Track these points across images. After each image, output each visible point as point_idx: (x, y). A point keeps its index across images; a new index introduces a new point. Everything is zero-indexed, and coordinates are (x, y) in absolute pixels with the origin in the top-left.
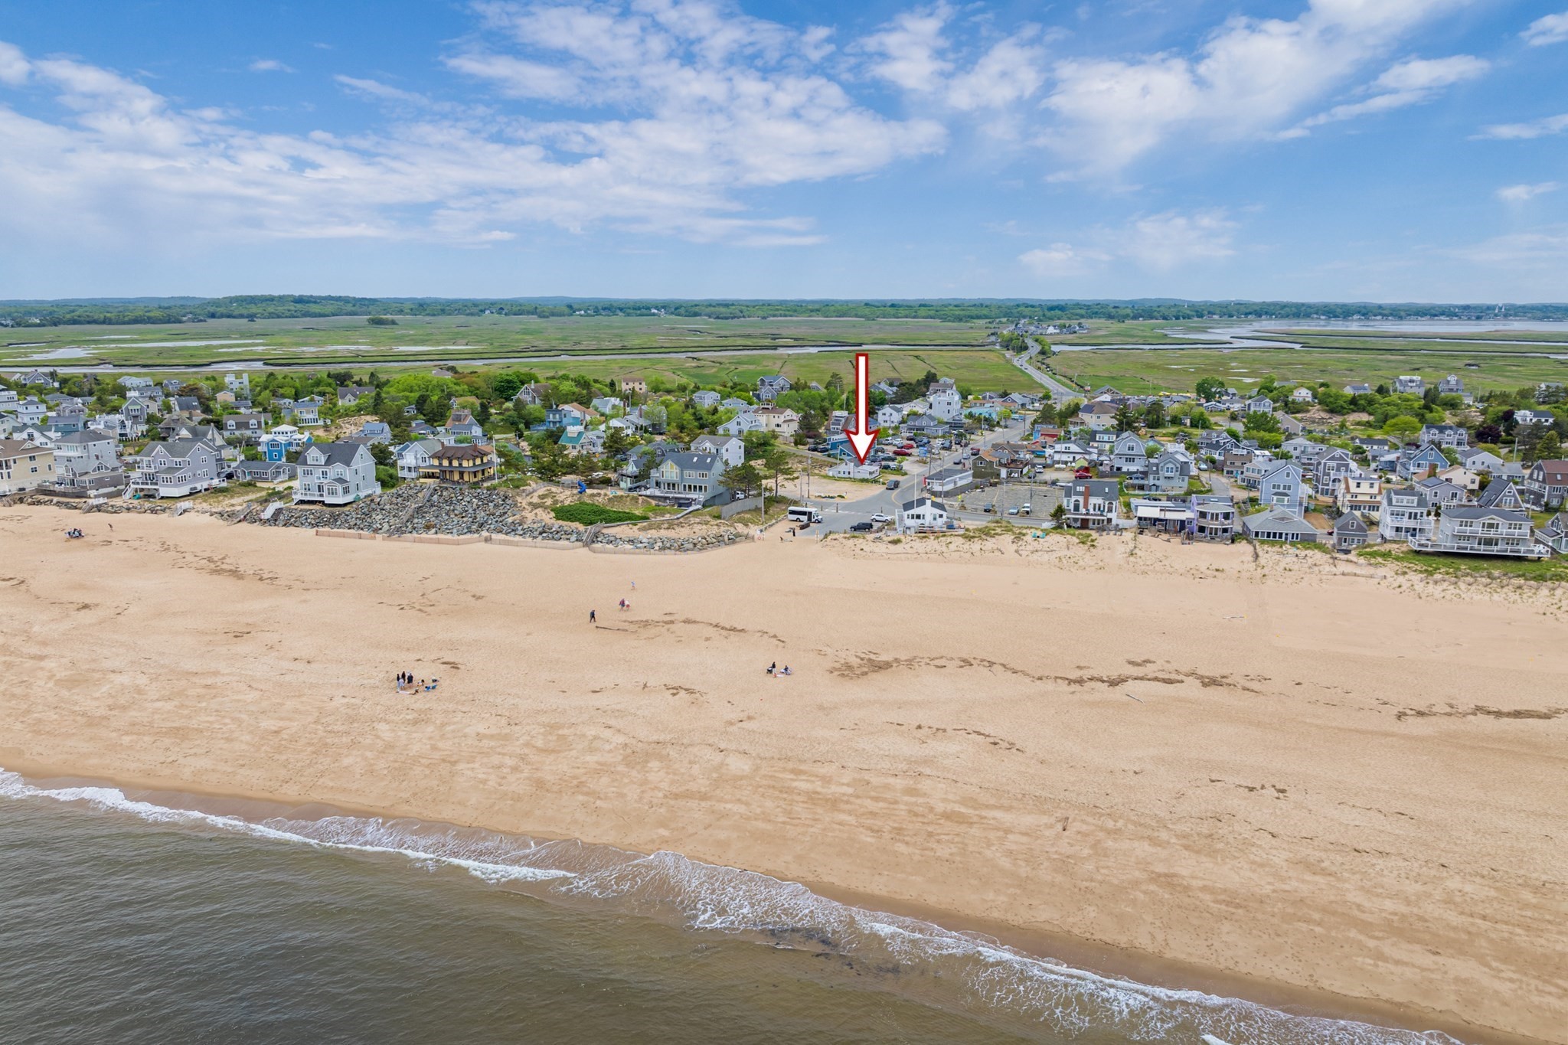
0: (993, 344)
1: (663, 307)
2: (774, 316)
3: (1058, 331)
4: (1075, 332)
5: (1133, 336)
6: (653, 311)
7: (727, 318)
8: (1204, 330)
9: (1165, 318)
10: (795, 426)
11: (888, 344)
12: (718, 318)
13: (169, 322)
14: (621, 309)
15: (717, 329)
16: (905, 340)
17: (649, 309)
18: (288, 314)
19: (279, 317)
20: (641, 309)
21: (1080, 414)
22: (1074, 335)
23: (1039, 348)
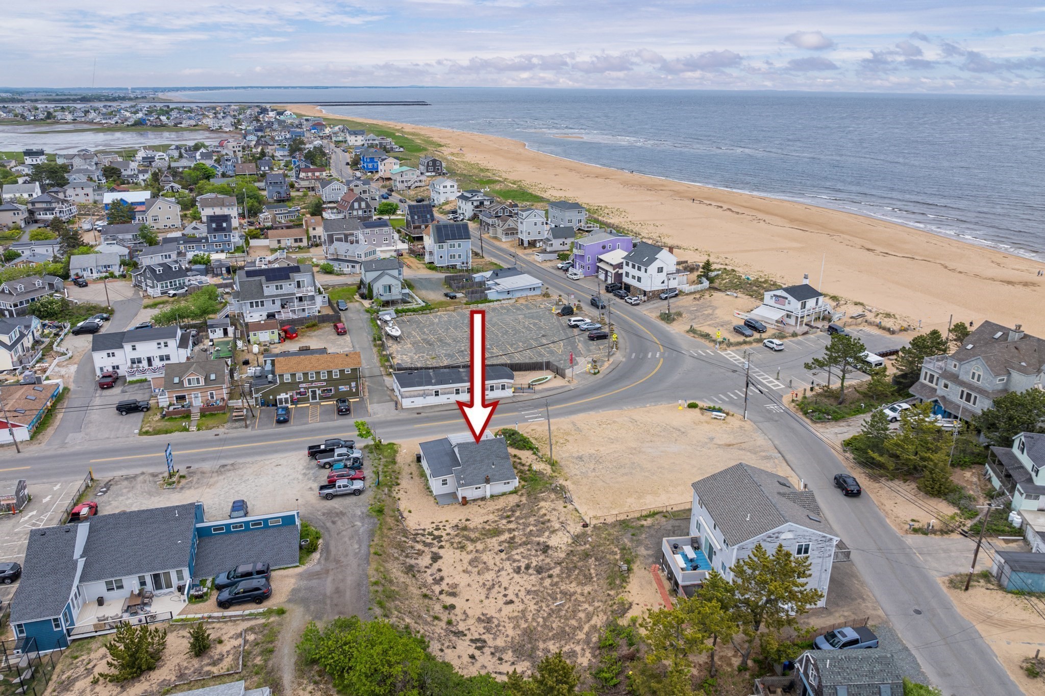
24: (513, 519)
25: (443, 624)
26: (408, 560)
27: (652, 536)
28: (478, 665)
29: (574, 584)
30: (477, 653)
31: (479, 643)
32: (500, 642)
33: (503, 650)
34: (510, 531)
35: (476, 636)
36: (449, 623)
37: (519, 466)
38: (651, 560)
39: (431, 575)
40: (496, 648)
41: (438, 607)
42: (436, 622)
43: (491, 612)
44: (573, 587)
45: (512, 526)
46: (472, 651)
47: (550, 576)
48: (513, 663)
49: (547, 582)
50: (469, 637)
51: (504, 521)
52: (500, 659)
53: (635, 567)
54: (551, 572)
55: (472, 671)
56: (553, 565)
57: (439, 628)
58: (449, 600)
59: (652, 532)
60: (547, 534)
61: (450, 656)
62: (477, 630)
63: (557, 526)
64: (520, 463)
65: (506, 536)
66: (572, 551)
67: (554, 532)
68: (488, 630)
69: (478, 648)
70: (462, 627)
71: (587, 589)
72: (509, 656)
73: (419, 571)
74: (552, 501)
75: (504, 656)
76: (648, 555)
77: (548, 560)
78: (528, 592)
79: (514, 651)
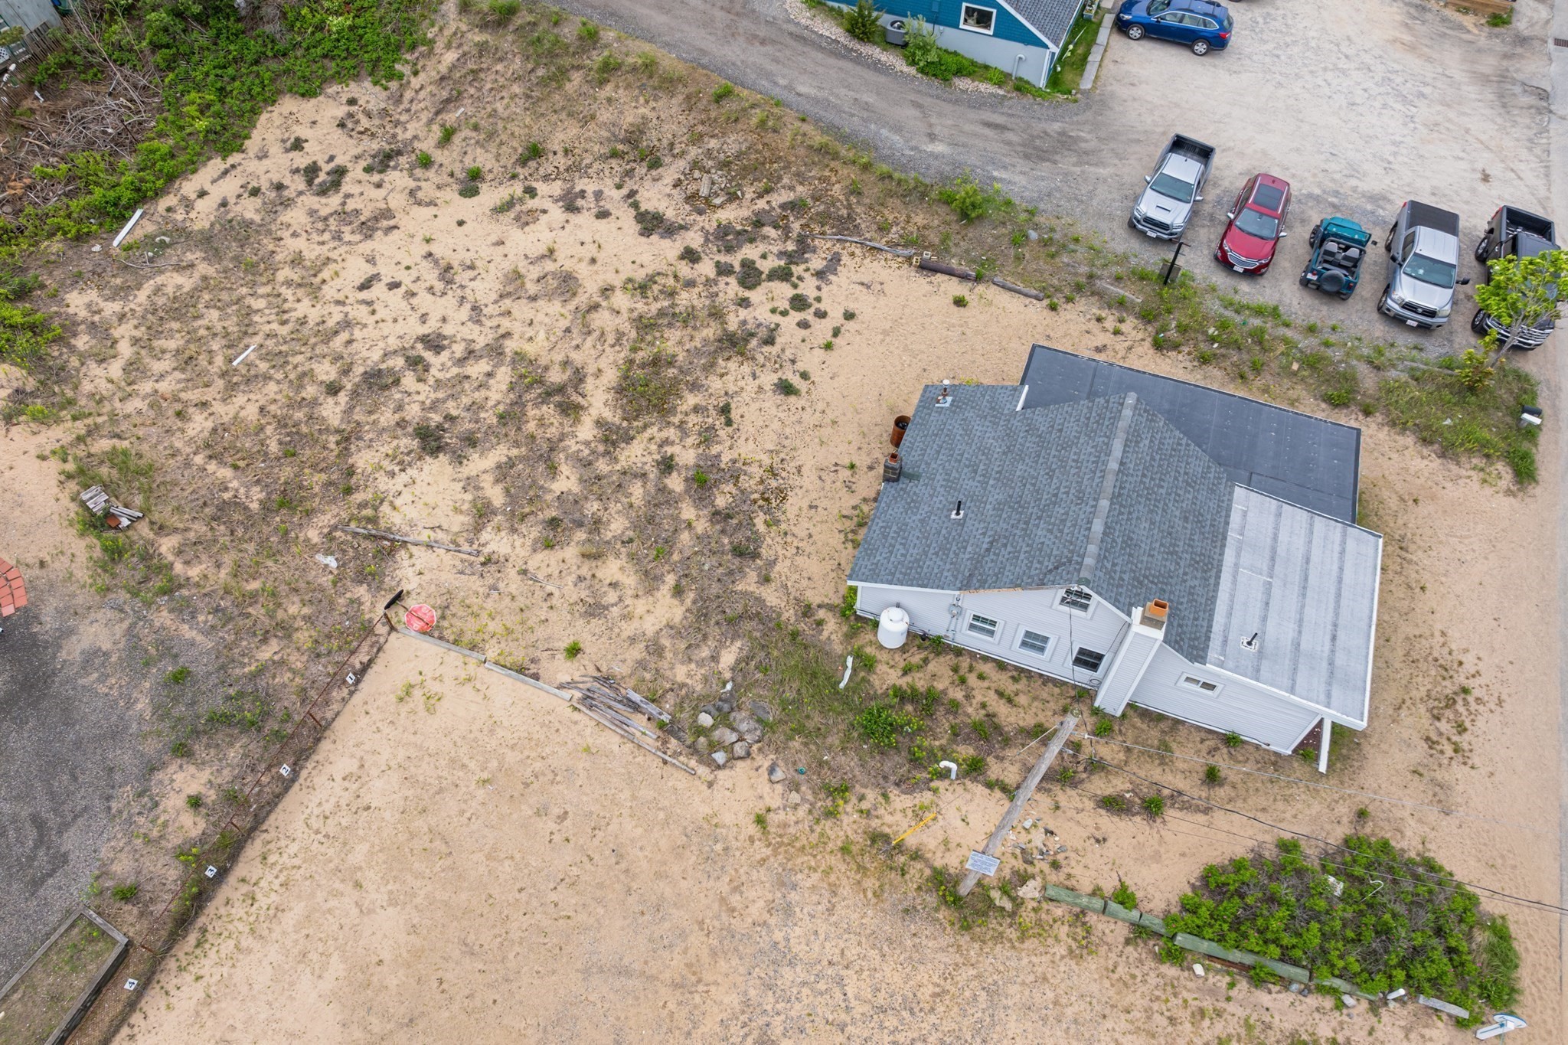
24: (675, 483)
25: (427, 145)
26: (682, 164)
27: (115, 734)
28: (275, 149)
29: (251, 413)
30: (301, 160)
31: (325, 182)
32: (296, 216)
34: (612, 438)
35: (347, 186)
36: (426, 162)
38: (49, 621)
39: (598, 195)
40: (287, 203)
41: (483, 159)
42: (437, 132)
43: (380, 244)
44: (246, 406)
45: (637, 453)
46: (314, 152)
47: (333, 389)
48: (224, 204)
49: (327, 371)
50: (356, 172)
51: (687, 456)
52: (255, 192)
53: (83, 549)
54: (343, 398)
56: (358, 415)
57: (420, 134)
58: (490, 195)
59: (124, 757)
60: (496, 495)
61: (328, 108)
62: (361, 195)
63: (491, 540)
66: (348, 491)
67: (483, 513)
69: (312, 171)
70: (397, 179)
71: (199, 424)
72: (249, 210)
73: (629, 173)
74: (656, 649)
75: (257, 201)
76: (71, 632)
77: (387, 417)
78: (347, 324)
79: (248, 224)
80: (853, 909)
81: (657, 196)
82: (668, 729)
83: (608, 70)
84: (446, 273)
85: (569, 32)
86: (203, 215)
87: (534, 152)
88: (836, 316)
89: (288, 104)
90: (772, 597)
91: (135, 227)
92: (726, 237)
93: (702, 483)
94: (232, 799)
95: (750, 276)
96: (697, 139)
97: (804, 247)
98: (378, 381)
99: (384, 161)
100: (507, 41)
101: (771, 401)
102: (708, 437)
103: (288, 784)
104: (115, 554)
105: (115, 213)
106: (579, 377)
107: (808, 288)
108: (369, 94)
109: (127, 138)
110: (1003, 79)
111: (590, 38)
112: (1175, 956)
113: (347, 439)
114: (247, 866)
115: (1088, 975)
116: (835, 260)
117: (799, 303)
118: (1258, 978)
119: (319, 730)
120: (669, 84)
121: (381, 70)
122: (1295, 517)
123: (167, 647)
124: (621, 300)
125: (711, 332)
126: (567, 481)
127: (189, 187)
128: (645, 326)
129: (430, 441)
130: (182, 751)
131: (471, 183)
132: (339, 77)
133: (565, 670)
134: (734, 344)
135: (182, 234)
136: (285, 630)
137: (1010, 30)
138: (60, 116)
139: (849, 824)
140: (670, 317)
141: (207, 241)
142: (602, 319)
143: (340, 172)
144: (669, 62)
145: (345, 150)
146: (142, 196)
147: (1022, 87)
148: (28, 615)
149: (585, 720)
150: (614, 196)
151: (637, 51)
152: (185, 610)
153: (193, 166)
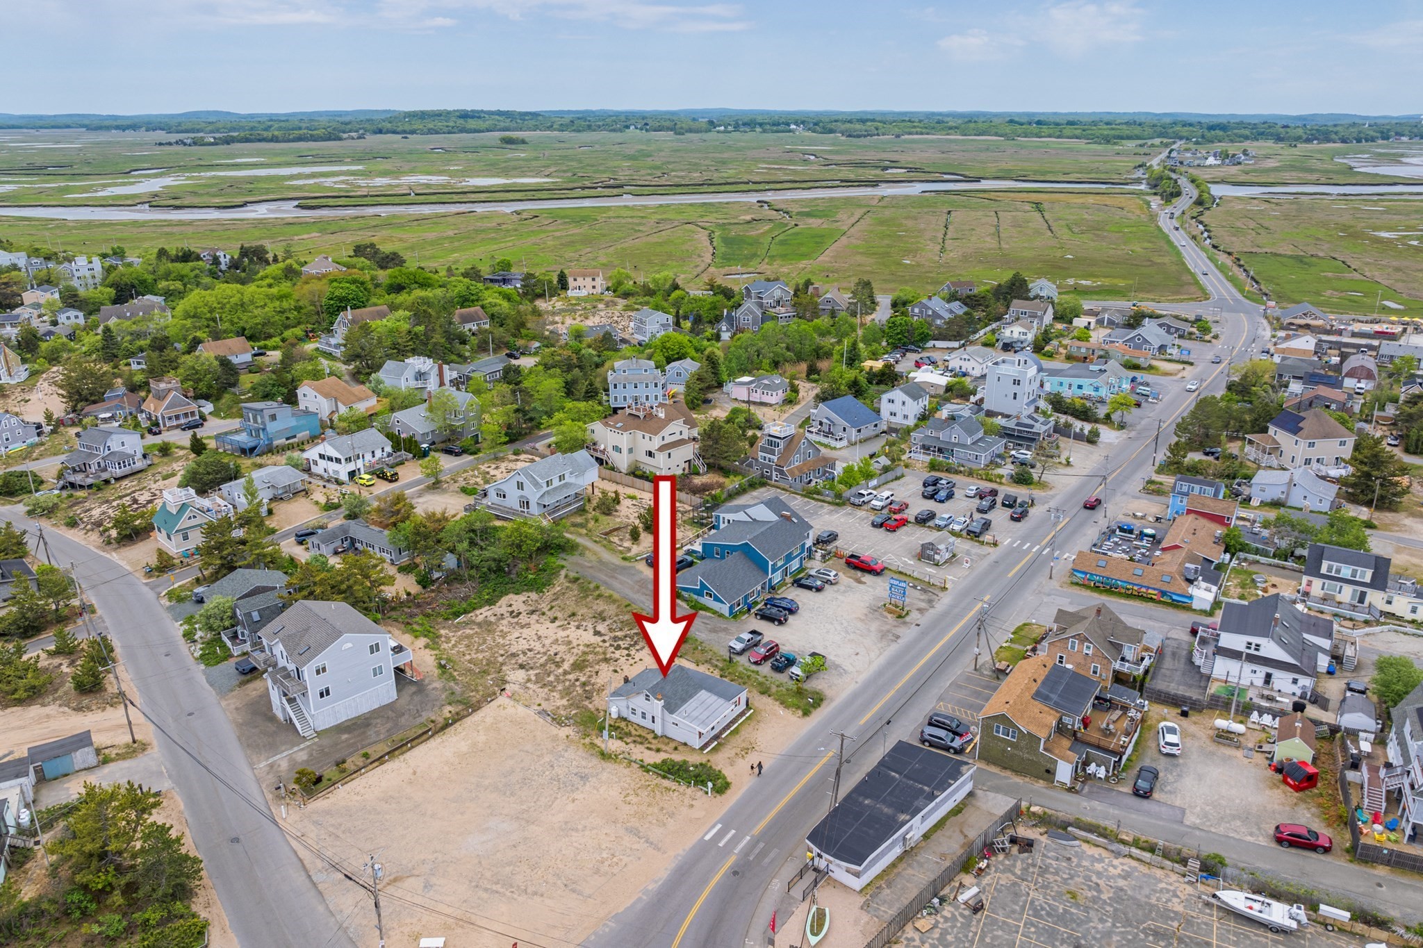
0: (1138, 181)
1: (803, 122)
2: (910, 134)
3: (1219, 162)
4: (1239, 163)
5: (1311, 171)
6: (793, 127)
7: (859, 136)
8: (1395, 159)
9: (1344, 141)
10: (688, 451)
11: (1012, 179)
12: (850, 136)
13: (329, 139)
14: (761, 125)
15: (837, 152)
16: (1036, 172)
17: (788, 124)
18: (446, 130)
19: (437, 133)
20: (778, 124)
21: (1272, 429)
22: (1238, 167)
23: (1195, 194)
24: (578, 683)
25: (545, 610)
26: (611, 621)
27: (436, 699)
28: (504, 605)
30: (510, 609)
31: (515, 614)
32: (505, 622)
33: (499, 620)
34: (565, 673)
35: (521, 616)
36: (544, 614)
37: (638, 739)
38: (427, 681)
39: (586, 625)
40: (503, 618)
41: (559, 615)
42: (549, 606)
43: (525, 630)
44: (480, 656)
45: (572, 677)
46: (514, 608)
47: (502, 655)
48: (486, 616)
49: (502, 652)
50: (524, 613)
51: (583, 679)
52: (495, 615)
53: (437, 672)
54: (504, 657)
55: (504, 601)
56: (507, 660)
57: (544, 606)
58: (557, 623)
59: (437, 702)
60: (533, 677)
61: (522, 598)
62: (523, 619)
63: (529, 685)
64: (641, 743)
65: (566, 666)
66: (499, 672)
67: (529, 680)
68: (517, 623)
69: (512, 612)
70: (535, 617)
71: (468, 657)
72: (493, 619)
73: (597, 621)
74: (558, 707)
75: (495, 617)
76: (431, 683)
77: (513, 661)
78: (510, 644)
79: (491, 621)
80: (581, 752)
81: (601, 627)
82: (554, 719)
83: (599, 596)
84: (539, 638)
85: (592, 586)
86: (480, 618)
87: (574, 614)
88: (637, 659)
89: (511, 596)
90: (590, 706)
91: (462, 618)
92: (615, 639)
93: (584, 684)
94: (457, 714)
95: (618, 647)
96: (617, 615)
97: (636, 643)
98: (514, 655)
99: (533, 612)
100: (575, 586)
101: (610, 674)
102: (590, 677)
103: (470, 714)
104: (444, 673)
105: (457, 615)
106: (563, 661)
107: (632, 653)
108: (534, 596)
109: (465, 599)
110: (715, 612)
111: (597, 588)
112: (648, 771)
113: (502, 664)
114: (457, 725)
115: (626, 771)
116: (642, 648)
117: (628, 655)
118: (664, 777)
119: (479, 708)
120: (614, 601)
121: (539, 590)
122: (714, 698)
123: (451, 688)
124: (581, 648)
125: (601, 657)
126: (552, 678)
127: (478, 612)
128: (585, 653)
129: (522, 667)
130: (450, 704)
131: (554, 620)
132: (527, 591)
133: (536, 708)
134: (606, 660)
135: (473, 622)
136: (477, 691)
137: (717, 599)
138: (450, 591)
139: (587, 740)
140: (591, 652)
141: (479, 625)
142: (575, 651)
143: (520, 613)
144: (616, 596)
145: (523, 608)
146: (465, 612)
147: (721, 616)
148: (422, 680)
149: (537, 717)
150: (590, 626)
151: (608, 593)
152: (457, 684)
153: (481, 607)
